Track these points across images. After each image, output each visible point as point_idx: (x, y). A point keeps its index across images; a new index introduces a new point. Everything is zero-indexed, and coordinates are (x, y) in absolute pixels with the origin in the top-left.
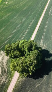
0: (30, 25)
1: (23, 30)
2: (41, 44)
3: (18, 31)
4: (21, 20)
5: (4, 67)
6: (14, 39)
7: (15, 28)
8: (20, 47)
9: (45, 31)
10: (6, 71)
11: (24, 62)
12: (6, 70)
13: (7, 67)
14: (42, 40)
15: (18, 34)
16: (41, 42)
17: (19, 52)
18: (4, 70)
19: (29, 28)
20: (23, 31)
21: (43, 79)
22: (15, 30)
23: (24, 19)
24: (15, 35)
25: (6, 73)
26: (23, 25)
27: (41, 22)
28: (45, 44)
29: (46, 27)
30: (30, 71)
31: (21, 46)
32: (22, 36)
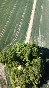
0: (23, 15)
1: (16, 23)
2: (39, 41)
3: (10, 25)
4: (11, 9)
5: (3, 78)
6: (7, 38)
7: (6, 22)
8: (18, 56)
9: (41, 22)
10: (6, 83)
11: (27, 77)
12: (6, 81)
13: (6, 78)
14: (40, 36)
15: (11, 31)
16: (39, 39)
17: (18, 63)
18: (4, 82)
19: (22, 19)
20: (16, 25)
21: (47, 85)
22: (6, 25)
23: (14, 8)
24: (8, 31)
25: (6, 85)
26: (14, 16)
27: (35, 10)
28: (43, 41)
29: (41, 17)
30: (34, 85)
31: (19, 54)
32: (16, 32)
